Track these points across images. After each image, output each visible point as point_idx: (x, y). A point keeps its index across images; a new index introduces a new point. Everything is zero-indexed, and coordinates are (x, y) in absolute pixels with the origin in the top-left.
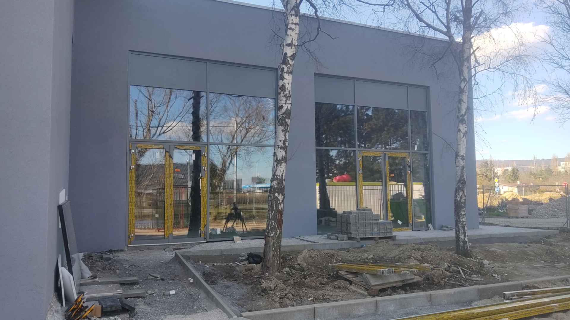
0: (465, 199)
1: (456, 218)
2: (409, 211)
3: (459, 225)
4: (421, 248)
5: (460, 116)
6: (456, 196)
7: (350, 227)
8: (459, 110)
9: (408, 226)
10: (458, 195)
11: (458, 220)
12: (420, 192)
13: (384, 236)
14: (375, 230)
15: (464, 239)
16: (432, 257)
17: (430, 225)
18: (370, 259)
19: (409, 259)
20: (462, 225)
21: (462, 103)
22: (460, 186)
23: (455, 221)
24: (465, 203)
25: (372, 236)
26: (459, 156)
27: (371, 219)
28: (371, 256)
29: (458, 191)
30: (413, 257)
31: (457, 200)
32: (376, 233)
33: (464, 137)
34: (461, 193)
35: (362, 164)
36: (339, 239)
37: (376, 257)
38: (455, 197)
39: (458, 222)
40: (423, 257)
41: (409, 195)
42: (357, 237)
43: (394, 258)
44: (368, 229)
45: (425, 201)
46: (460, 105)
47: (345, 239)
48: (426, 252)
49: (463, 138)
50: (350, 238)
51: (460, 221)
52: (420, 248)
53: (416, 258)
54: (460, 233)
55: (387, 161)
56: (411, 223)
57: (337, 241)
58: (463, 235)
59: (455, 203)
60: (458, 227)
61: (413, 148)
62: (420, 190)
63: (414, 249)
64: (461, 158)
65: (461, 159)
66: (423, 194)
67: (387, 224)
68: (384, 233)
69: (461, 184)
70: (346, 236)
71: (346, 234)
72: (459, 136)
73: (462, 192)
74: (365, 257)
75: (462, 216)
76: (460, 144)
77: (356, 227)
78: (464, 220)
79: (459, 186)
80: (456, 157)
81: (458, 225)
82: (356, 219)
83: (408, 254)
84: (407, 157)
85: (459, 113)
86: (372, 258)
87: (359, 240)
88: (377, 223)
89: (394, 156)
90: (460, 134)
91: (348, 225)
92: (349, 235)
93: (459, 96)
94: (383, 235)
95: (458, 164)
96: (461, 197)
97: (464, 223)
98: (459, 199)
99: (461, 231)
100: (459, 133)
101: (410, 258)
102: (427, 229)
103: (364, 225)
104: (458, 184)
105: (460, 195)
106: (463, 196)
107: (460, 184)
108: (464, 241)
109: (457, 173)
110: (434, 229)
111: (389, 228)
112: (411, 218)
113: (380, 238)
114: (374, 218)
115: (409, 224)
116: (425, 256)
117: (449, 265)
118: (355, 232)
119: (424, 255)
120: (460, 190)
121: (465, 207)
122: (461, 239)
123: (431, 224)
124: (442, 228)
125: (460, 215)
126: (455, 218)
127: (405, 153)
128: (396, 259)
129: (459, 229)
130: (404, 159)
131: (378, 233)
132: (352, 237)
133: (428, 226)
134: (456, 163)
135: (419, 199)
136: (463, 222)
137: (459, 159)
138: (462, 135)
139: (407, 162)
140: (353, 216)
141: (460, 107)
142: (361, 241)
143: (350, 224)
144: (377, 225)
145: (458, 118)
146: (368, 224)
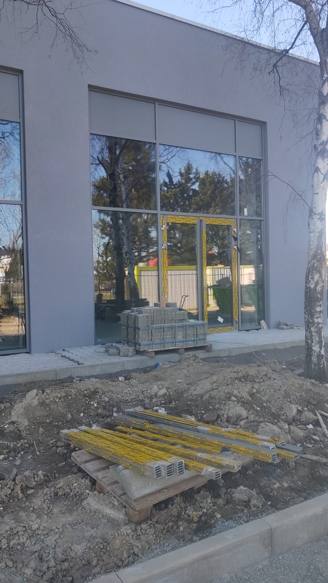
0: (323, 286)
1: (307, 317)
2: (234, 303)
3: (312, 329)
4: (250, 373)
5: (320, 145)
6: (307, 281)
7: (138, 334)
8: (317, 134)
9: (232, 325)
10: (311, 280)
11: (311, 321)
12: (249, 276)
13: (193, 346)
14: (180, 337)
15: (320, 352)
16: (270, 391)
17: (263, 322)
18: (160, 396)
19: (227, 402)
20: (317, 329)
21: (324, 120)
22: (316, 265)
23: (305, 322)
24: (322, 293)
25: (174, 348)
26: (315, 214)
27: (173, 320)
28: (163, 391)
29: (312, 272)
30: (235, 396)
31: (310, 287)
32: (181, 342)
33: (325, 181)
34: (316, 277)
35: (166, 235)
36: (121, 354)
37: (172, 393)
38: (306, 283)
39: (311, 325)
40: (254, 393)
41: (235, 281)
42: (150, 350)
43: (202, 396)
44: (168, 336)
45: (256, 287)
46: (319, 126)
47: (130, 354)
48: (259, 382)
49: (324, 183)
50: (138, 352)
51: (313, 323)
52: (248, 375)
53: (241, 398)
54: (312, 342)
55: (204, 230)
56: (237, 320)
57: (118, 357)
58: (318, 346)
59: (306, 293)
60: (311, 332)
61: (241, 211)
62: (250, 274)
63: (236, 379)
64: (318, 217)
65: (319, 219)
66: (253, 278)
67: (198, 327)
68: (194, 341)
69: (318, 261)
70: (131, 349)
71: (133, 344)
72: (316, 179)
73: (319, 275)
74: (153, 393)
75: (318, 314)
76: (317, 194)
77: (148, 333)
78: (320, 320)
79: (314, 264)
80: (310, 216)
81: (310, 329)
82: (148, 321)
83: (226, 391)
84: (233, 225)
85: (317, 139)
86: (165, 395)
87: (153, 354)
88: (182, 327)
89: (214, 223)
90: (318, 176)
91: (137, 330)
92: (137, 346)
93: (319, 109)
94: (191, 345)
95: (312, 227)
96: (317, 284)
97: (320, 326)
98: (312, 286)
99: (316, 339)
100: (316, 175)
101: (229, 398)
102: (259, 327)
103: (162, 330)
104: (313, 262)
105: (315, 280)
106: (320, 282)
107: (315, 261)
108: (319, 355)
109: (311, 243)
110: (269, 327)
111: (201, 332)
112: (236, 312)
113: (187, 350)
114: (178, 318)
115: (234, 322)
116: (258, 392)
117: (300, 408)
118: (146, 342)
119: (255, 390)
120: (314, 272)
121: (322, 300)
122: (315, 351)
123: (265, 320)
124: (278, 326)
125: (314, 313)
126: (305, 317)
127: (230, 220)
128: (204, 399)
129: (312, 335)
130: (228, 227)
131: (183, 342)
132: (142, 350)
133: (259, 324)
134: (309, 225)
135: (250, 285)
136: (318, 323)
137: (316, 220)
138: (321, 177)
139: (233, 233)
140: (143, 316)
141: (319, 129)
142: (157, 356)
143: (139, 329)
144: (182, 329)
145: (315, 147)
146: (168, 328)
